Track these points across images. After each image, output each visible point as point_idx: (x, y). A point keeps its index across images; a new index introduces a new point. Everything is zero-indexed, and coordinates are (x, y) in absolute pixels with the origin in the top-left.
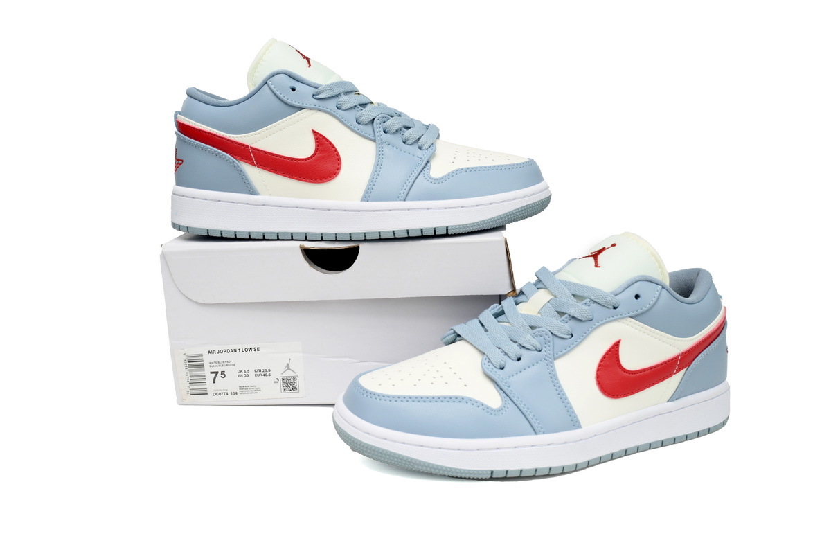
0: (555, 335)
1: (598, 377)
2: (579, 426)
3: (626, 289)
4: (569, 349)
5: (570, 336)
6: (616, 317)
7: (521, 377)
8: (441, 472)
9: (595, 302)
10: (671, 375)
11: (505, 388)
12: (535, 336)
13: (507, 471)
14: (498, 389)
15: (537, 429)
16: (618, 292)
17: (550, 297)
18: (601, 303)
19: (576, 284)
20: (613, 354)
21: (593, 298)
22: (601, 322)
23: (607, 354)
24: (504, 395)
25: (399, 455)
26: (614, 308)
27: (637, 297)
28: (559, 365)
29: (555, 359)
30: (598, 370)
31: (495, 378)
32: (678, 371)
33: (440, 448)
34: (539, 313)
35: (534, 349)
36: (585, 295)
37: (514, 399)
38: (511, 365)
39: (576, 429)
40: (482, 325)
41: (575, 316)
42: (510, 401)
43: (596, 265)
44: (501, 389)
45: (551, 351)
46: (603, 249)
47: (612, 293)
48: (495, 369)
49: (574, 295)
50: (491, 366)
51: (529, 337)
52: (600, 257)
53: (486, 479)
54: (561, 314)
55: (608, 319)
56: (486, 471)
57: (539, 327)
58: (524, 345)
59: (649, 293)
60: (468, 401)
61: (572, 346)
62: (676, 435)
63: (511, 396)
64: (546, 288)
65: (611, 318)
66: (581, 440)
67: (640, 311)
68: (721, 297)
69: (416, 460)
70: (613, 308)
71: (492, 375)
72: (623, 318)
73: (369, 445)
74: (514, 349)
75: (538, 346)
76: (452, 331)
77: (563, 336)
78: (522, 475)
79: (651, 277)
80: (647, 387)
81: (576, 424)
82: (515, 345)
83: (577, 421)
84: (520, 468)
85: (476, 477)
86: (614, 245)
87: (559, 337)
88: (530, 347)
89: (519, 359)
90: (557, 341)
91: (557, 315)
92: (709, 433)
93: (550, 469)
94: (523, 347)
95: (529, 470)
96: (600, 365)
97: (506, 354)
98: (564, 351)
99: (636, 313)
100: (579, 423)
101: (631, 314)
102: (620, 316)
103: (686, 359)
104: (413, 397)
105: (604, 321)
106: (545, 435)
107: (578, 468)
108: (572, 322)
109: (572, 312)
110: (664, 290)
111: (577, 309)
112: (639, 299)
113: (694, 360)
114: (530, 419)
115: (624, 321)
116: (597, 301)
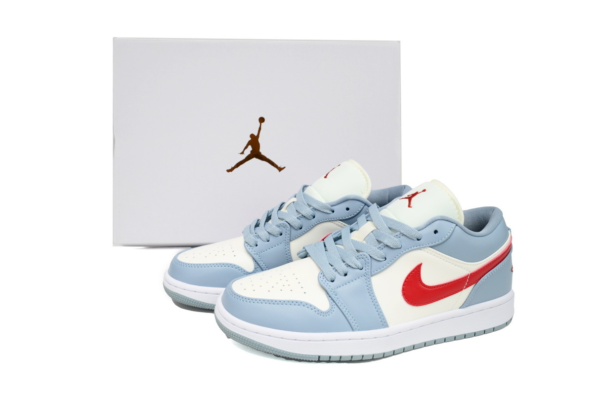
0: (374, 259)
1: (403, 290)
2: (387, 326)
3: (428, 225)
4: (382, 268)
5: (384, 259)
6: (418, 247)
7: (346, 288)
8: (283, 355)
9: (403, 235)
10: (462, 290)
11: (333, 296)
12: (358, 258)
13: (330, 357)
14: (328, 296)
15: (354, 327)
16: (421, 228)
17: (373, 228)
18: (408, 236)
19: (392, 220)
20: (416, 273)
21: (402, 232)
22: (407, 250)
23: (411, 273)
24: (332, 301)
25: (254, 341)
26: (418, 240)
27: (436, 232)
28: (375, 280)
29: (372, 276)
30: (404, 285)
31: (327, 288)
32: (467, 287)
33: (282, 338)
34: (364, 239)
35: (356, 267)
36: (397, 229)
37: (339, 305)
38: (340, 279)
39: (384, 328)
40: (325, 246)
41: (388, 244)
42: (336, 306)
43: (409, 206)
44: (330, 297)
45: (370, 270)
46: (417, 193)
47: (416, 229)
48: (327, 282)
49: (390, 228)
50: (325, 279)
51: (354, 259)
52: (413, 199)
53: (315, 361)
54: (379, 242)
55: (413, 248)
56: (315, 356)
57: (362, 252)
58: (350, 264)
59: (446, 229)
60: (306, 305)
61: (385, 267)
62: (466, 332)
63: (337, 302)
64: (372, 221)
65: (415, 247)
66: (388, 336)
67: (437, 243)
68: (509, 229)
69: (265, 345)
70: (416, 240)
71: (324, 286)
72: (424, 247)
73: (234, 333)
74: (343, 267)
75: (360, 266)
76: (304, 249)
77: (378, 259)
78: (342, 360)
79: (447, 217)
80: (442, 298)
81: (385, 325)
82: (344, 264)
83: (386, 322)
84: (340, 355)
85: (307, 359)
86: (424, 191)
87: (376, 260)
88: (354, 266)
89: (346, 275)
90: (374, 262)
91: (377, 243)
92: (494, 331)
93: (363, 356)
94: (349, 266)
95: (347, 357)
96: (405, 281)
97: (336, 270)
98: (379, 270)
99: (434, 244)
100: (387, 324)
101: (431, 245)
102: (421, 246)
103: (473, 278)
104: (266, 300)
105: (410, 249)
106: (359, 332)
107: (385, 356)
108: (386, 249)
109: (386, 242)
110: (457, 227)
111: (390, 239)
112: (437, 234)
113: (481, 278)
114: (349, 320)
115: (425, 249)
116: (405, 234)
